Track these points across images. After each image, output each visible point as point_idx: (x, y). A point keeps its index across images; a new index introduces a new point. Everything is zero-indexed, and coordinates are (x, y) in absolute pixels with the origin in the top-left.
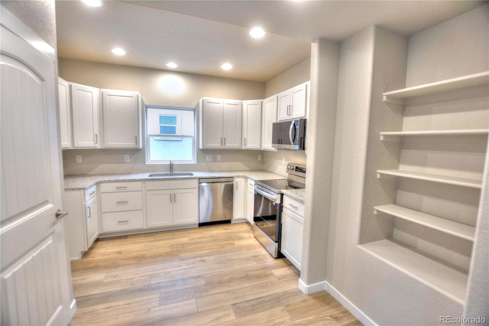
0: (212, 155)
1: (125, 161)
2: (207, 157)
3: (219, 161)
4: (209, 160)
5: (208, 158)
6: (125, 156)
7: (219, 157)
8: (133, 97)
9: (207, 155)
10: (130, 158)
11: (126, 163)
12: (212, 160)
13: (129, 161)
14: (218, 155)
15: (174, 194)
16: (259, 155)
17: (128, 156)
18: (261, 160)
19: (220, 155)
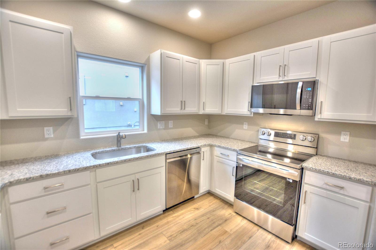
0: (164, 122)
1: (46, 136)
2: (158, 124)
3: (171, 128)
4: (161, 128)
5: (160, 125)
6: (45, 129)
7: (171, 124)
8: (62, 33)
9: (159, 122)
10: (54, 132)
11: (47, 139)
12: (164, 127)
13: (52, 136)
14: (170, 122)
15: (138, 179)
16: (206, 119)
17: (51, 129)
18: (207, 124)
19: (172, 121)
